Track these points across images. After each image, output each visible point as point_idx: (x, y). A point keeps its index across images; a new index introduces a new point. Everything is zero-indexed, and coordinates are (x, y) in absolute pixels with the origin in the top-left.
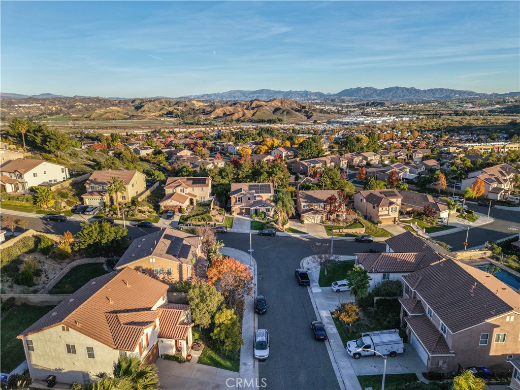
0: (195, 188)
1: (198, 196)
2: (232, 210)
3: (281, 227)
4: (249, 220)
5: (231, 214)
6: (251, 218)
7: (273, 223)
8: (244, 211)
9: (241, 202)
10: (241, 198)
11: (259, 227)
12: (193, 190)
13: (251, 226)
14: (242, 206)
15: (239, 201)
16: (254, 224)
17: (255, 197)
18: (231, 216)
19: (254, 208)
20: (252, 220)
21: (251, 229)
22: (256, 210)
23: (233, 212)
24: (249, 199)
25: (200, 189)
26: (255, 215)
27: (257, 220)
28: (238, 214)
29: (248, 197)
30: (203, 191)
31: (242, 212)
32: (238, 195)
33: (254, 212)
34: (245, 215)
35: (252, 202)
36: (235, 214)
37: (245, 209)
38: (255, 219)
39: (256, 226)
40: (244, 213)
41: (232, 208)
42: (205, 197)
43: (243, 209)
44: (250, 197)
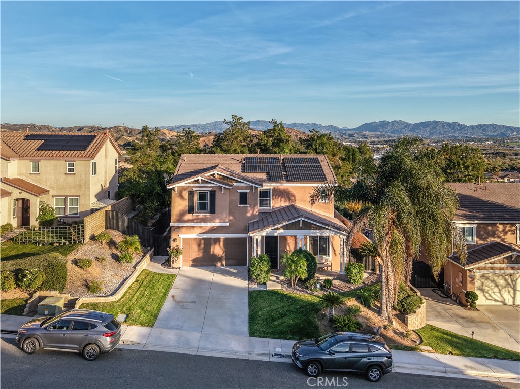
0: (42, 164)
1: (52, 192)
2: (173, 245)
3: (396, 324)
4: (240, 289)
5: (167, 263)
6: (250, 279)
7: (352, 303)
8: (218, 250)
9: (212, 211)
10: (213, 193)
11: (289, 321)
12: (36, 169)
13: (252, 318)
14: (213, 230)
15: (202, 207)
16: (265, 308)
17: (265, 194)
18: (167, 271)
19: (264, 234)
20: (255, 286)
21: (252, 333)
22: (271, 244)
23: (178, 251)
24: (243, 199)
25: (63, 165)
26: (265, 267)
27: (278, 287)
28: (197, 263)
29: (239, 191)
30: (74, 174)
31: (213, 254)
32: (200, 181)
33: (262, 251)
34: (222, 265)
35: (255, 212)
36: (184, 260)
37: (226, 239)
38: (268, 283)
39: (273, 320)
40: (220, 259)
41: (172, 239)
42: (79, 196)
43: (217, 241)
44: (248, 191)
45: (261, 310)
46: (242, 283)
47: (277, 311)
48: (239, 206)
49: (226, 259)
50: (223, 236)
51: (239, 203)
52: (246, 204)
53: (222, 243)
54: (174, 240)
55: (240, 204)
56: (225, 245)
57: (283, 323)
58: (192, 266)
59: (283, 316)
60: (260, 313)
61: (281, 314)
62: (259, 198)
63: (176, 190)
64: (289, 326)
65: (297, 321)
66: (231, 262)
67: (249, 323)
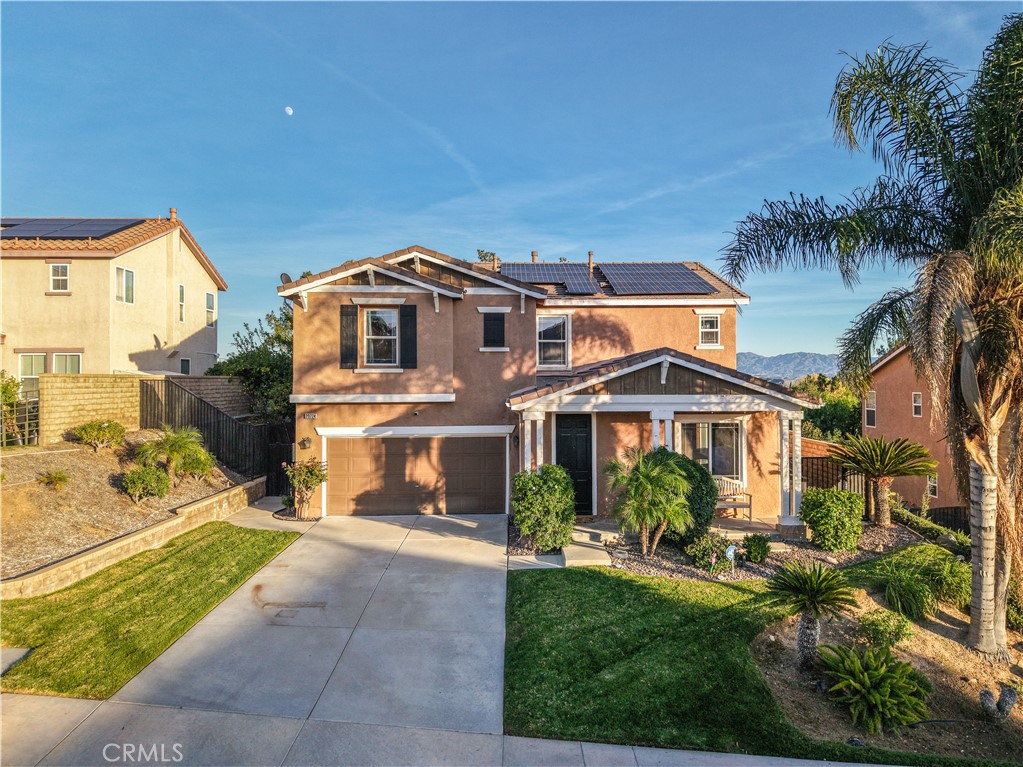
1: (14, 341)
2: (301, 456)
5: (289, 510)
6: (514, 539)
8: (424, 471)
9: (409, 361)
10: (409, 313)
11: (658, 669)
13: (518, 659)
14: (416, 414)
15: (381, 354)
16: (560, 624)
18: (284, 526)
19: (552, 408)
20: (528, 559)
23: (313, 472)
24: (494, 333)
25: (41, 272)
26: (560, 499)
27: (601, 561)
28: (368, 506)
29: (482, 309)
30: (69, 295)
31: (413, 483)
32: (372, 278)
33: (547, 458)
34: (438, 512)
35: (525, 369)
36: (333, 499)
37: (448, 443)
38: (568, 550)
39: (596, 667)
40: (431, 496)
41: (298, 439)
42: (82, 350)
43: (421, 445)
44: (507, 310)
45: (548, 628)
46: (491, 555)
47: (606, 635)
48: (482, 349)
49: (449, 495)
50: (438, 432)
51: (482, 344)
52: (503, 346)
53: (435, 454)
54: (303, 445)
55: (486, 345)
56: (442, 456)
57: (634, 678)
58: (355, 513)
59: (629, 650)
60: (546, 640)
61: (623, 644)
62: (538, 341)
63: (305, 301)
64: (659, 690)
65: (688, 669)
66: (463, 502)
67: (506, 676)
